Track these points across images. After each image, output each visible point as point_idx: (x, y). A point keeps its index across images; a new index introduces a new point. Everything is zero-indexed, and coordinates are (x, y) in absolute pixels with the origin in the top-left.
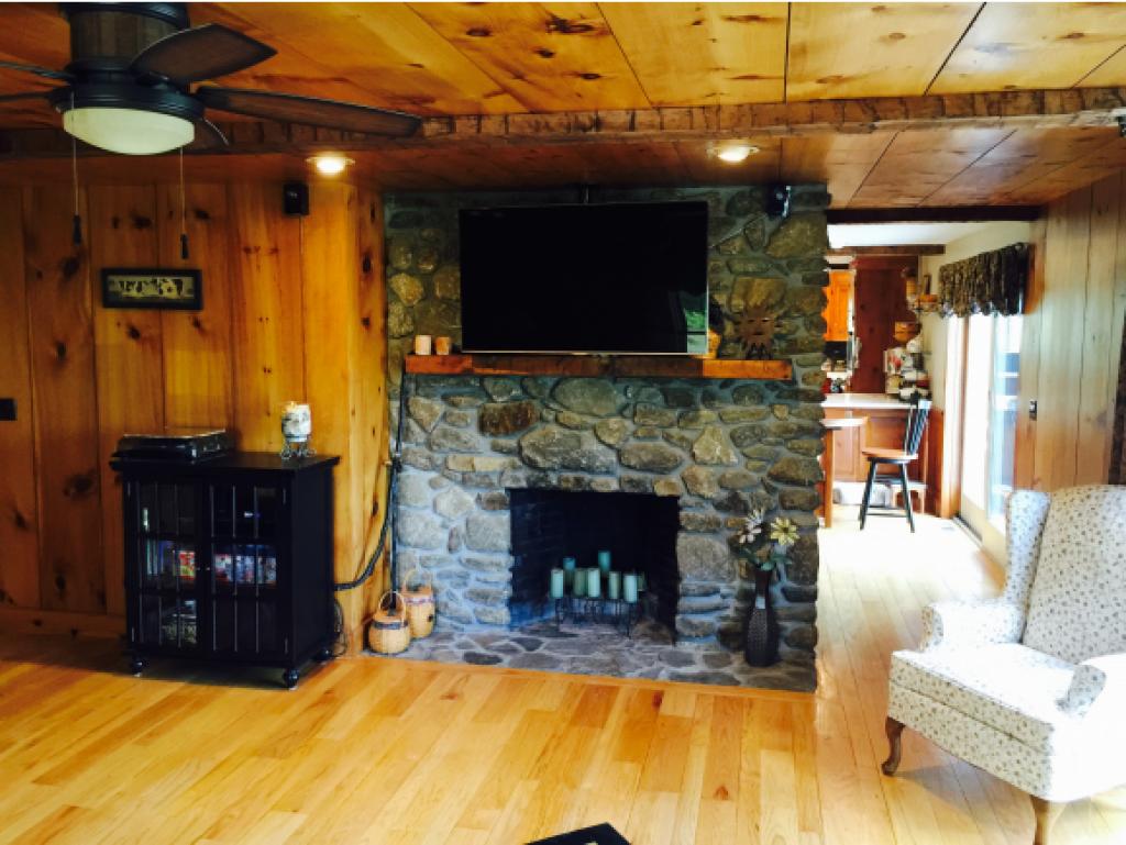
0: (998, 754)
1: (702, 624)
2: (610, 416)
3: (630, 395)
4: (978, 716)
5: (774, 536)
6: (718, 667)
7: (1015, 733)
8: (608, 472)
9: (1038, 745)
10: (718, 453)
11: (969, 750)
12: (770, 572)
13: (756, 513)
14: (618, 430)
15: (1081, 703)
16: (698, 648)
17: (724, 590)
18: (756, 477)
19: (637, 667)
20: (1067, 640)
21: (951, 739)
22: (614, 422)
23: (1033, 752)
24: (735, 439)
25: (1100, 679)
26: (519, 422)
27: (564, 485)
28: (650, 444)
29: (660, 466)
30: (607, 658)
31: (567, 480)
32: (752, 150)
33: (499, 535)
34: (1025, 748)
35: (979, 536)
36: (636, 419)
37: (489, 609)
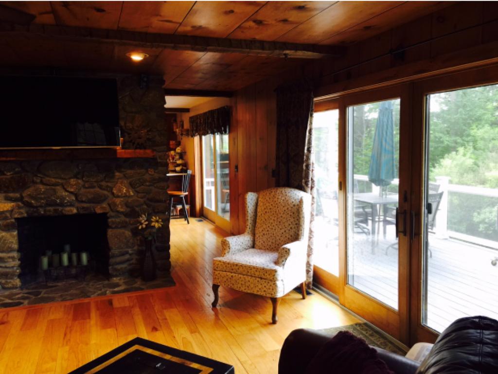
0: (257, 286)
1: (122, 268)
2: (70, 178)
3: (80, 168)
4: (249, 274)
5: (153, 224)
6: (132, 285)
7: (263, 277)
8: (71, 205)
9: (271, 278)
10: (124, 191)
11: (246, 287)
12: (151, 240)
13: (143, 216)
14: (75, 184)
15: (283, 261)
16: (120, 280)
17: (130, 252)
18: (142, 200)
19: (95, 293)
20: (270, 243)
21: (239, 285)
22: (73, 181)
23: (269, 281)
24: (132, 185)
25: (288, 251)
26: (21, 184)
27: (48, 213)
28: (92, 190)
29: (98, 200)
30: (78, 292)
31: (50, 211)
32: (146, 56)
33: (12, 242)
34: (267, 281)
35: (214, 223)
36: (84, 179)
37: (9, 281)
